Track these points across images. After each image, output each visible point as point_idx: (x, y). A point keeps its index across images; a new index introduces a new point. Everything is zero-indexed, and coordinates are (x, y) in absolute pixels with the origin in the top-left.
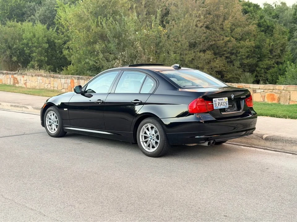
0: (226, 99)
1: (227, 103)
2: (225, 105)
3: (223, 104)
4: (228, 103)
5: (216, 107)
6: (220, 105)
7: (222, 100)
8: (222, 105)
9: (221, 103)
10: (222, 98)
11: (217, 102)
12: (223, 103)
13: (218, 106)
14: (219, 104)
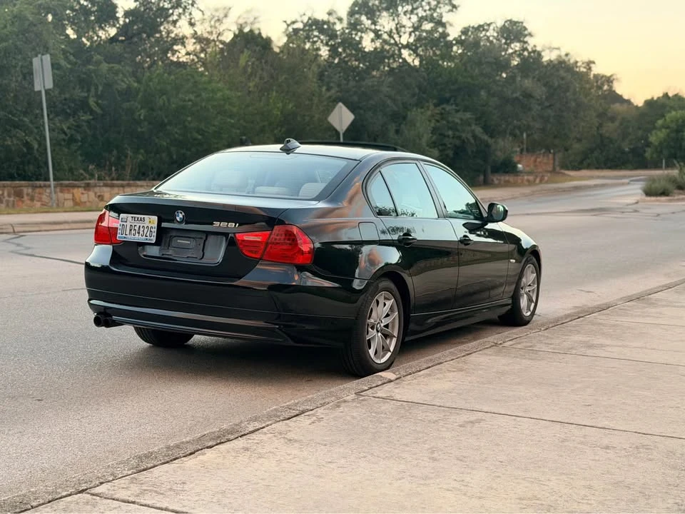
0: (152, 221)
1: (153, 230)
2: (148, 234)
3: (141, 232)
4: (156, 230)
5: (124, 235)
6: (133, 232)
7: (141, 220)
8: (139, 233)
9: (137, 228)
10: (142, 216)
11: (129, 224)
12: (141, 229)
13: (128, 233)
14: (131, 230)
